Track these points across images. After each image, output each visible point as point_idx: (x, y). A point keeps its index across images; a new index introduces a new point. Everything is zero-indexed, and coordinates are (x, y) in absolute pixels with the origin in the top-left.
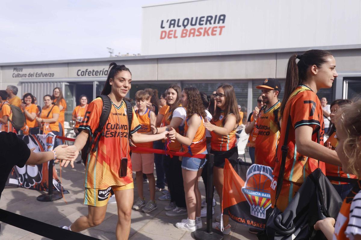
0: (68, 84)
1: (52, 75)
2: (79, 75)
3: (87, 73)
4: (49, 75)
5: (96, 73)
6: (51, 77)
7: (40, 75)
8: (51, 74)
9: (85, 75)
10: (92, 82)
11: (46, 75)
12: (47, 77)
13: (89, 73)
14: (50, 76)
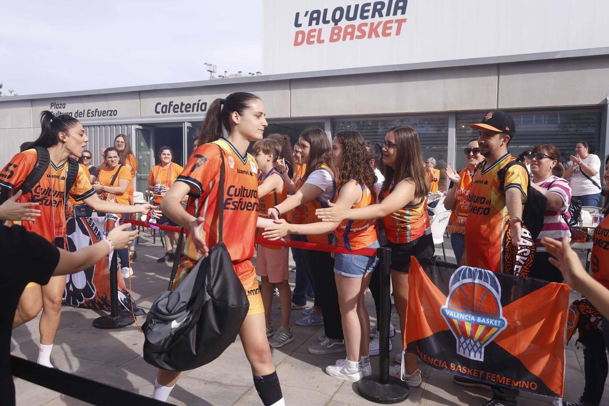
0: (140, 127)
1: (114, 113)
2: (159, 113)
3: (172, 108)
4: (109, 113)
5: (186, 108)
6: (113, 117)
7: (94, 113)
8: (112, 111)
9: (169, 112)
10: (181, 123)
11: (104, 113)
12: (106, 117)
13: (174, 109)
14: (110, 115)
